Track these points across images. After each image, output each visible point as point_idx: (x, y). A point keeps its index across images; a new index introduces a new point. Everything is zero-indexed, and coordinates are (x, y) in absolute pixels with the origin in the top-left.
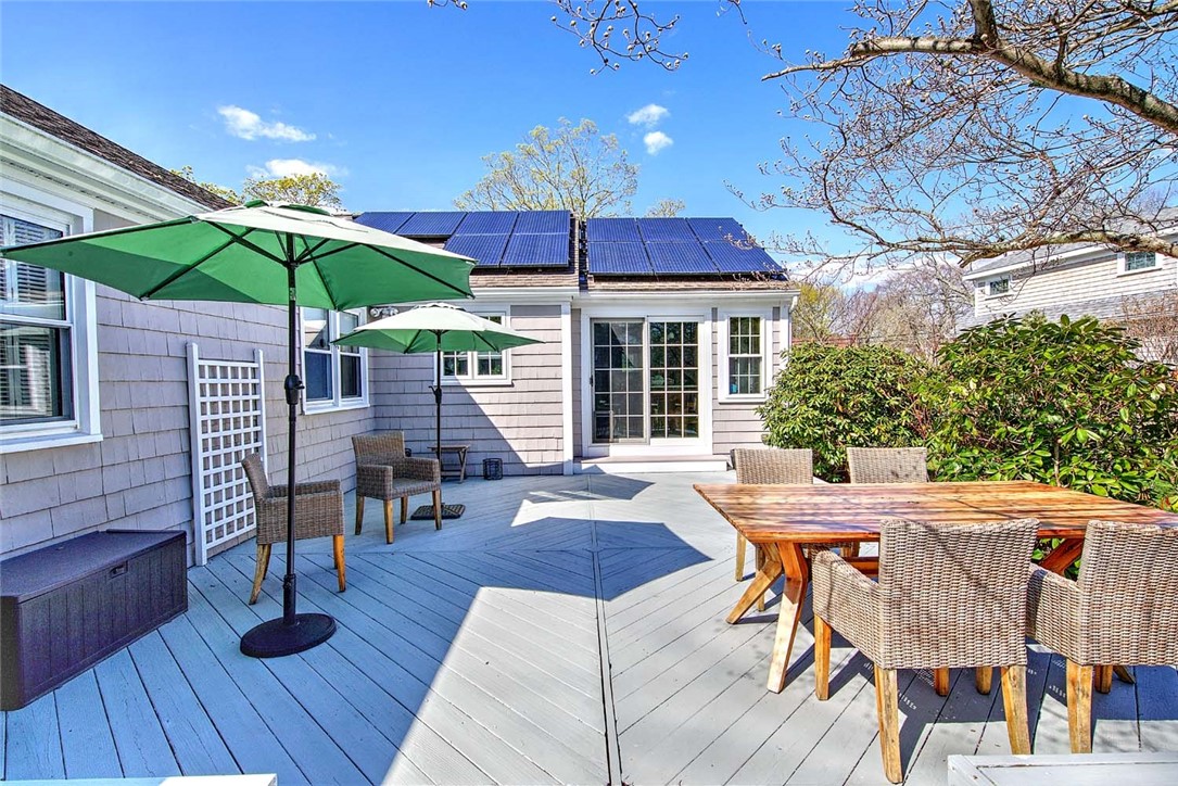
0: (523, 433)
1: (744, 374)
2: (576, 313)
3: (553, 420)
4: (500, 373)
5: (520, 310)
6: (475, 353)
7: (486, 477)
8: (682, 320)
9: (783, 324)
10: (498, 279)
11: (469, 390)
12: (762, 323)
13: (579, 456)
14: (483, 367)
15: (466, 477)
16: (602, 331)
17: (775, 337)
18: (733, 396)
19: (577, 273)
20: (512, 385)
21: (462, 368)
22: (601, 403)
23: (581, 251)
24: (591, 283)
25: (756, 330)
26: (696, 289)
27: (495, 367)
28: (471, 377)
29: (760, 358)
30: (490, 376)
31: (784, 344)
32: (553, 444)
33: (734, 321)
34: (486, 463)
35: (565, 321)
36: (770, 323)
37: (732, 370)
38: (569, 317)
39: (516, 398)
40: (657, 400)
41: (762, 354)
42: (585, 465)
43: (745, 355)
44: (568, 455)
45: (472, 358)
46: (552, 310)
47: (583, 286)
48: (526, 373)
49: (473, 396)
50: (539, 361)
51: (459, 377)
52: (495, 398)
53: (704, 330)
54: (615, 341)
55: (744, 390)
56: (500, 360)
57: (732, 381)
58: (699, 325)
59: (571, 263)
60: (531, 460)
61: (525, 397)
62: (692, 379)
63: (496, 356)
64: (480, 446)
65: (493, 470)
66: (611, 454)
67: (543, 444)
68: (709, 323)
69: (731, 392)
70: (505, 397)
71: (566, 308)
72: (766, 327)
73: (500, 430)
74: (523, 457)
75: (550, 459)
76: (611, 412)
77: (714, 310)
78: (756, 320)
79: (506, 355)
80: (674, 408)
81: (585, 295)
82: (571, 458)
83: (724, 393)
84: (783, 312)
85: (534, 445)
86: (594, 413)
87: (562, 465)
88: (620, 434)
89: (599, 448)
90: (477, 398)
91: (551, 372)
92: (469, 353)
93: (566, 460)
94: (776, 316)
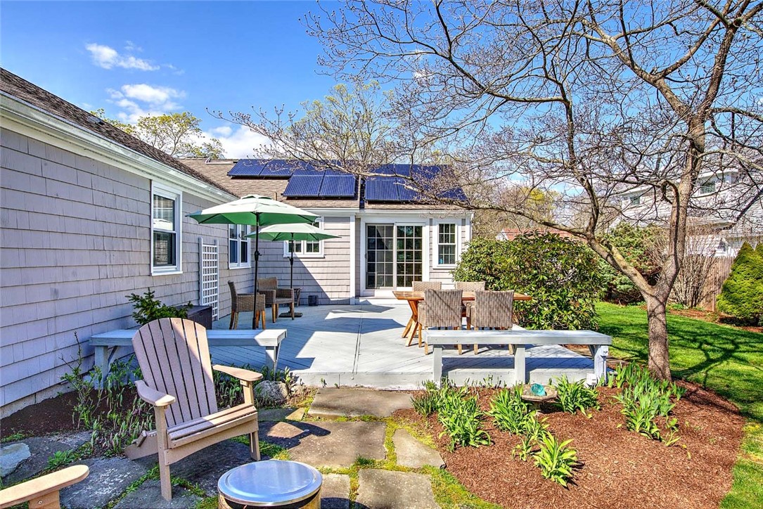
0: (329, 282)
1: (446, 254)
2: (358, 220)
3: (345, 276)
4: (318, 251)
5: (329, 219)
6: (305, 241)
7: (310, 305)
8: (414, 225)
9: (467, 228)
10: (318, 203)
11: (301, 260)
12: (456, 226)
13: (358, 296)
14: (309, 248)
15: (299, 305)
16: (371, 230)
17: (463, 235)
18: (441, 265)
19: (359, 199)
20: (324, 258)
21: (298, 248)
22: (370, 268)
23: (362, 185)
24: (366, 205)
25: (453, 231)
26: (421, 209)
27: (316, 248)
28: (302, 254)
29: (454, 246)
30: (313, 253)
31: (467, 239)
32: (345, 288)
33: (441, 226)
34: (311, 297)
35: (352, 225)
36: (460, 227)
37: (440, 251)
38: (354, 223)
39: (326, 264)
40: (400, 267)
41: (456, 243)
42: (361, 300)
43: (447, 244)
44: (352, 294)
45: (304, 244)
46: (346, 219)
47: (362, 207)
48: (331, 251)
49: (304, 263)
50: (339, 245)
51: (297, 253)
52: (315, 264)
53: (425, 230)
54: (379, 235)
55: (446, 262)
56: (318, 244)
57: (440, 257)
58: (423, 228)
59: (356, 194)
60: (333, 296)
61: (330, 264)
62: (419, 256)
63: (316, 242)
64: (306, 289)
65: (313, 301)
66: (376, 295)
67: (340, 289)
68: (428, 227)
69: (439, 263)
70: (320, 264)
71: (353, 218)
72: (458, 229)
73: (317, 281)
74: (329, 295)
75: (344, 296)
76: (376, 273)
77: (431, 220)
78: (453, 225)
79: (322, 243)
80: (409, 271)
81: (362, 211)
82: (354, 296)
83: (435, 264)
84: (467, 221)
85: (334, 289)
86: (367, 274)
87: (349, 299)
88: (380, 284)
89: (369, 291)
90: (306, 264)
91: (344, 251)
92: (302, 241)
93: (351, 297)
94: (463, 224)
